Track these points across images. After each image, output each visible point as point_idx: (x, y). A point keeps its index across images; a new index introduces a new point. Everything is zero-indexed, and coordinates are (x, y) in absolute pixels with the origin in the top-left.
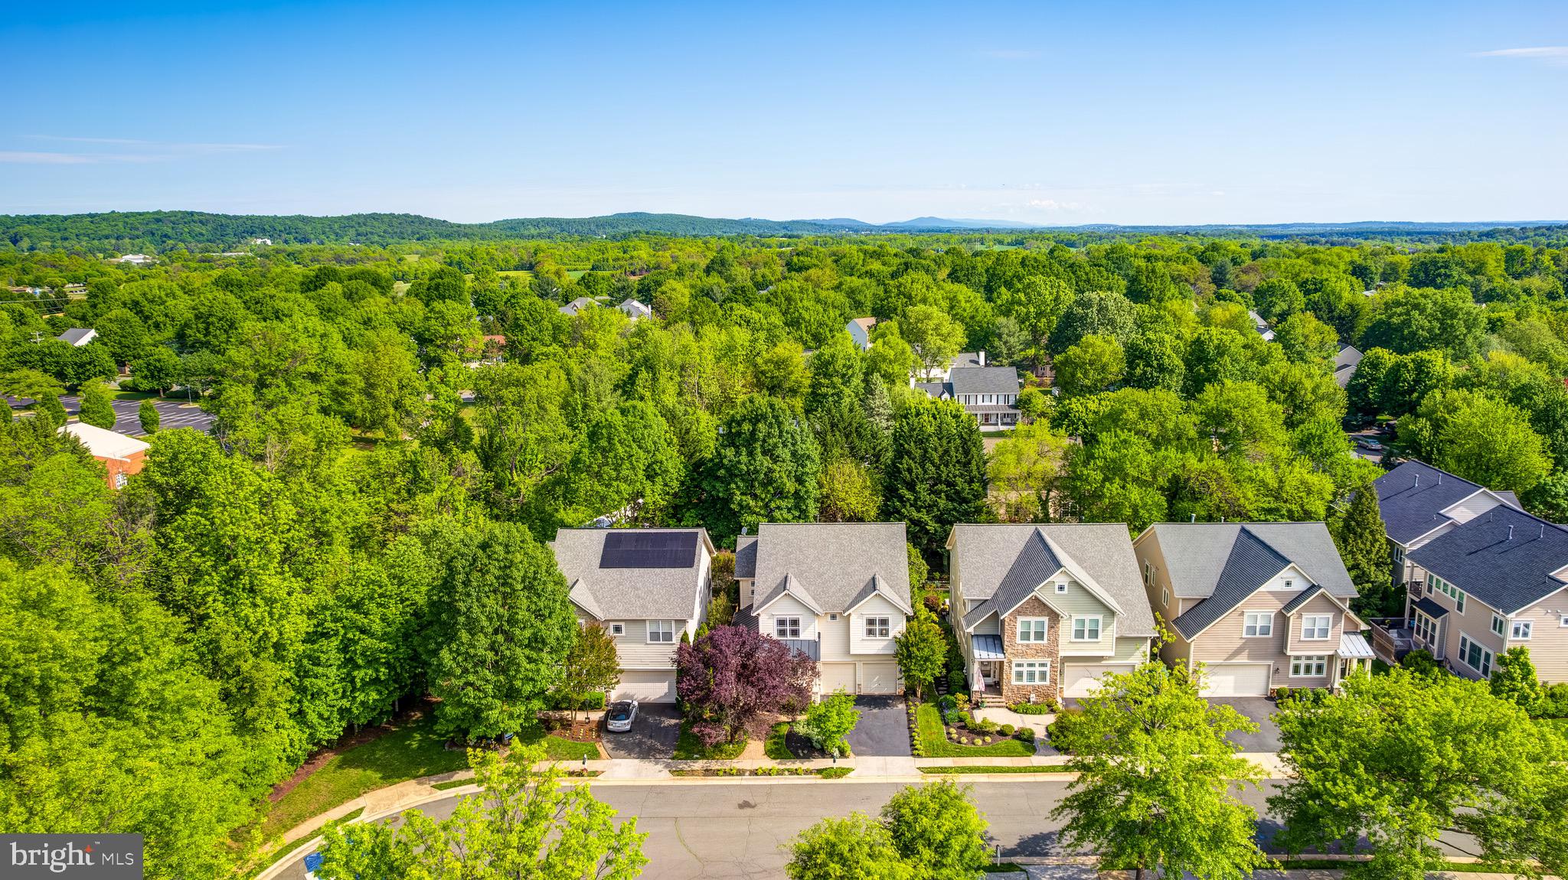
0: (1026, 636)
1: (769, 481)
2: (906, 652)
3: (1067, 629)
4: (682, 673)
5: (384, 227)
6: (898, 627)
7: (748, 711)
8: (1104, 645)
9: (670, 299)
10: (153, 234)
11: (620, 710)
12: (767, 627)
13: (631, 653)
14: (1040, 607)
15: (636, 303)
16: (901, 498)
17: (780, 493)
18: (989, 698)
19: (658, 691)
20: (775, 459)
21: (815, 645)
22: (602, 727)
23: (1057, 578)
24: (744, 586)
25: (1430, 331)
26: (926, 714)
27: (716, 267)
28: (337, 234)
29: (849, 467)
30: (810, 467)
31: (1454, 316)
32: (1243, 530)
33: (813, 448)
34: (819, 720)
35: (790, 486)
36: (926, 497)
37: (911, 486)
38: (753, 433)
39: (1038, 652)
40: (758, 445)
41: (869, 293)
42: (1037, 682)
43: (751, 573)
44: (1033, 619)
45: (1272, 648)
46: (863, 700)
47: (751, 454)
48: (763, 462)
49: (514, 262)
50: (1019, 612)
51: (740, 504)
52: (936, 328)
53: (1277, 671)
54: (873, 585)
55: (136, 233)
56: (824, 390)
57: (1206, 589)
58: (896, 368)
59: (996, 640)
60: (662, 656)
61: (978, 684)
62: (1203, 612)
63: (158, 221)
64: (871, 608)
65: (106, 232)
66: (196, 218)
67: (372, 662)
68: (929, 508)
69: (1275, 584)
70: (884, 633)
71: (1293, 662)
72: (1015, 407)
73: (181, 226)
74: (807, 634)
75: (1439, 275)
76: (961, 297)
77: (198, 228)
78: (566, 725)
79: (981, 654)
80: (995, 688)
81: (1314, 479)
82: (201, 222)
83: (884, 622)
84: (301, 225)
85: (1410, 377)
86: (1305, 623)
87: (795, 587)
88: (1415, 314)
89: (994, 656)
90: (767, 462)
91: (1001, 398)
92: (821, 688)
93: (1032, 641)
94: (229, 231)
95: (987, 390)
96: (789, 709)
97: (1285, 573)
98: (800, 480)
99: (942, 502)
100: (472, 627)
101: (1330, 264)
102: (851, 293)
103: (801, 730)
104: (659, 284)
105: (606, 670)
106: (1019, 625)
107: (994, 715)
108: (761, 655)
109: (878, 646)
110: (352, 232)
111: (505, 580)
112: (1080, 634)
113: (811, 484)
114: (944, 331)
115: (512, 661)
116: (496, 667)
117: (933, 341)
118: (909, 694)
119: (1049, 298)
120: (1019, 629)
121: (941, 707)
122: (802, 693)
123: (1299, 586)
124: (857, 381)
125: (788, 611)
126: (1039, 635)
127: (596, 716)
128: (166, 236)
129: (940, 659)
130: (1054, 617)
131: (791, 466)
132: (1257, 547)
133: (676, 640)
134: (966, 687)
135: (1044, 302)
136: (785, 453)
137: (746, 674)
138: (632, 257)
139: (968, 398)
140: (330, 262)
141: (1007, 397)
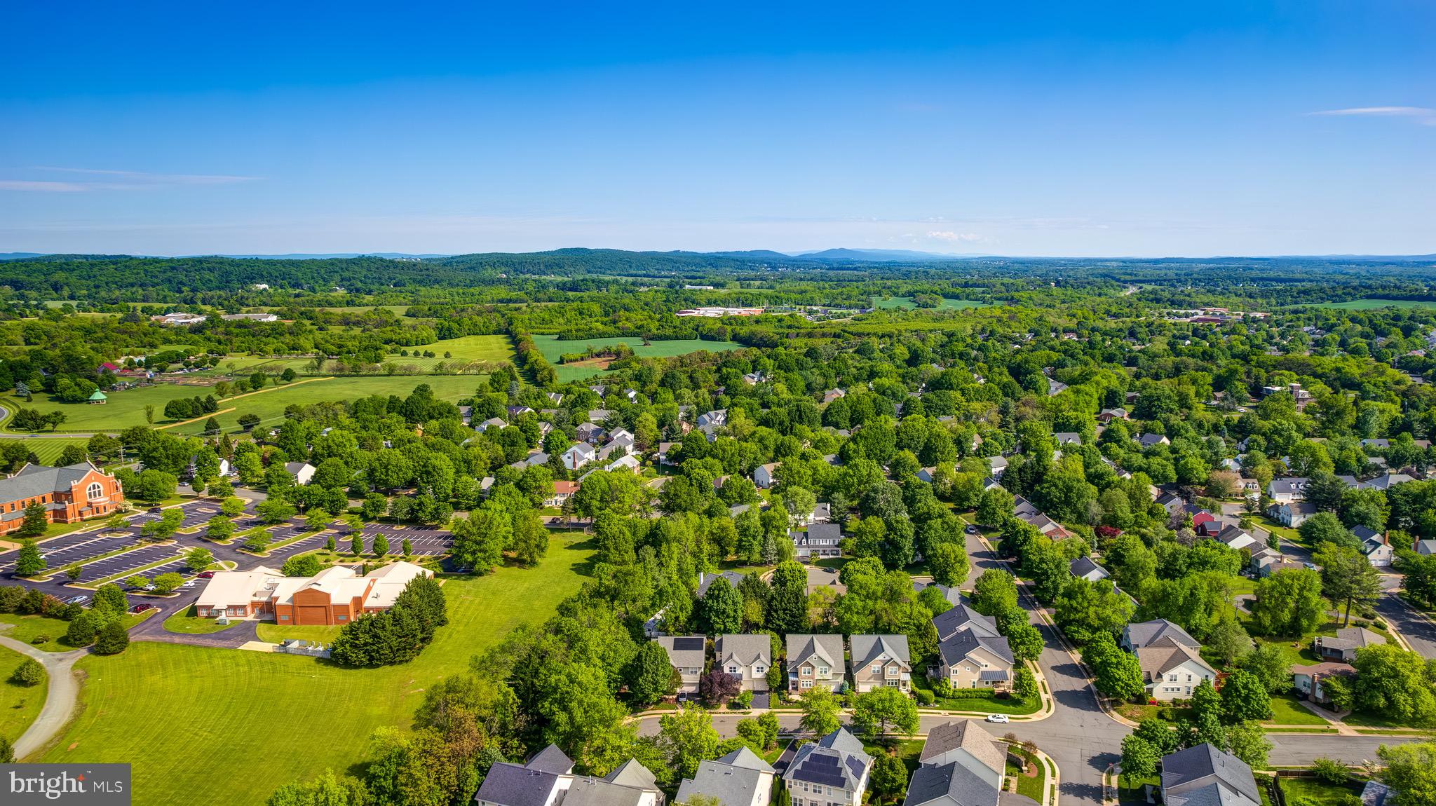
0: (805, 673)
1: (724, 612)
2: (768, 678)
3: (817, 671)
4: (701, 684)
6: (766, 670)
7: (721, 696)
8: (829, 676)
9: (644, 427)
10: (170, 281)
11: (683, 695)
12: (726, 670)
13: (685, 678)
14: (808, 664)
15: (624, 432)
17: (728, 617)
18: (794, 692)
19: (692, 689)
20: (726, 604)
21: (741, 675)
22: (677, 700)
23: (814, 655)
24: (718, 654)
26: (774, 697)
28: (324, 279)
29: (754, 603)
30: (740, 606)
32: (879, 638)
33: (740, 598)
34: (742, 698)
35: (732, 614)
36: (782, 615)
37: (776, 611)
38: (718, 594)
39: (809, 678)
40: (720, 599)
41: (772, 439)
42: (809, 687)
43: (720, 650)
44: (807, 668)
45: (881, 677)
46: (754, 692)
47: (718, 602)
48: (722, 605)
50: (803, 666)
51: (714, 621)
52: (802, 499)
53: (882, 684)
54: (758, 657)
55: (155, 280)
57: (863, 659)
58: (781, 522)
59: (796, 674)
60: (695, 678)
61: (790, 688)
62: (862, 664)
63: (173, 268)
64: (758, 664)
65: (131, 280)
66: (205, 265)
67: (615, 681)
68: (783, 620)
69: (880, 657)
70: (762, 672)
71: (887, 681)
72: (837, 546)
73: (193, 274)
74: (738, 672)
76: (820, 468)
77: (207, 275)
78: (666, 700)
79: (791, 678)
80: (796, 689)
82: (209, 269)
83: (762, 668)
84: (293, 270)
86: (890, 670)
87: (735, 657)
89: (795, 679)
90: (724, 606)
91: (831, 542)
92: (742, 689)
93: (807, 674)
94: (233, 277)
95: (824, 537)
96: (733, 695)
97: (883, 654)
98: (735, 611)
99: (788, 618)
100: (647, 672)
102: (761, 440)
103: (737, 701)
105: (680, 684)
106: (803, 670)
107: (795, 697)
108: (726, 680)
109: (760, 675)
110: (337, 278)
111: (656, 658)
112: (821, 673)
113: (739, 612)
114: (806, 500)
115: (658, 681)
116: (652, 683)
117: (801, 507)
118: (770, 689)
119: (865, 473)
121: (779, 694)
122: (737, 690)
123: (888, 658)
124: (760, 538)
125: (733, 665)
126: (809, 673)
127: (675, 697)
128: (181, 283)
129: (779, 680)
130: (813, 667)
131: (732, 607)
132: (879, 644)
133: (699, 673)
134: (787, 688)
135: (862, 476)
136: (730, 602)
137: (721, 685)
138: (591, 329)
139: (815, 541)
140: (340, 324)
141: (834, 541)
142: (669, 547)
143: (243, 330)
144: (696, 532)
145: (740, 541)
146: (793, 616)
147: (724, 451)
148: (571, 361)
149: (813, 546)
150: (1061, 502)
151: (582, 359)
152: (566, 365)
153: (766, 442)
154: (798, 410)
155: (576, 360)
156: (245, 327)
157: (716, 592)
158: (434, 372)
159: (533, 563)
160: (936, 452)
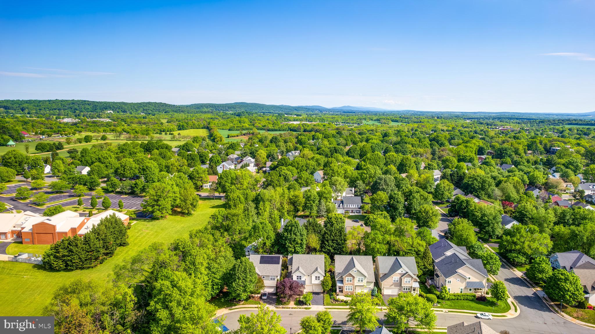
0: (348, 281)
1: (294, 241)
2: (323, 284)
3: (356, 280)
4: (277, 288)
5: (153, 107)
6: (322, 278)
7: (290, 296)
8: (364, 283)
9: (260, 156)
10: (71, 108)
11: (264, 295)
12: (295, 278)
13: (267, 282)
14: (351, 275)
15: (250, 158)
16: (325, 244)
17: (297, 243)
18: (340, 293)
19: (272, 290)
20: (296, 235)
21: (305, 282)
22: (261, 298)
23: (354, 269)
24: (290, 267)
25: (479, 186)
26: (327, 296)
27: (274, 140)
28: (136, 110)
29: (313, 236)
30: (304, 237)
31: (485, 182)
32: (397, 258)
33: (305, 232)
34: (305, 298)
35: (299, 242)
36: (331, 244)
37: (328, 241)
38: (291, 229)
39: (350, 284)
40: (292, 232)
41: (322, 160)
42: (350, 290)
43: (291, 264)
44: (349, 278)
45: (399, 284)
46: (314, 293)
47: (291, 234)
48: (293, 236)
49: (202, 126)
50: (346, 276)
51: (288, 246)
52: (340, 183)
53: (400, 289)
54: (317, 269)
55: (65, 108)
57: (387, 272)
58: (328, 195)
59: (342, 281)
60: (274, 283)
61: (338, 291)
62: (386, 276)
63: (73, 103)
64: (316, 274)
65: (55, 107)
66: (86, 103)
67: (217, 284)
68: (332, 246)
69: (399, 271)
70: (319, 279)
71: (403, 288)
72: (360, 208)
73: (81, 106)
74: (303, 279)
76: (348, 170)
77: (87, 106)
78: (253, 297)
79: (338, 284)
80: (341, 291)
81: (421, 242)
82: (88, 104)
83: (319, 277)
84: (123, 106)
85: (465, 205)
86: (405, 280)
87: (301, 269)
88: (475, 181)
89: (341, 285)
90: (294, 236)
91: (356, 206)
92: (305, 291)
93: (349, 282)
94: (98, 108)
95: (352, 203)
96: (299, 295)
97: (401, 269)
98: (302, 240)
99: (335, 245)
100: (239, 278)
101: (471, 147)
102: (317, 161)
103: (301, 299)
104: (257, 151)
105: (262, 287)
106: (346, 279)
107: (341, 297)
108: (294, 285)
109: (318, 282)
110: (141, 109)
111: (245, 269)
112: (359, 281)
113: (304, 241)
114: (342, 184)
115: (246, 285)
116: (243, 287)
117: (339, 187)
118: (324, 292)
119: (373, 172)
120: (346, 280)
121: (330, 295)
122: (302, 292)
123: (404, 272)
124: (317, 202)
125: (299, 275)
126: (351, 281)
127: (259, 295)
128: (76, 109)
129: (330, 285)
130: (354, 277)
131: (300, 237)
132: (398, 263)
133: (276, 280)
134: (335, 291)
135: (371, 174)
136: (298, 234)
137: (291, 288)
138: (243, 126)
139: (347, 206)
140: (137, 123)
141: (358, 206)
142: (264, 204)
143: (94, 124)
144: (280, 197)
145: (306, 203)
146: (338, 244)
147: (298, 164)
148: (232, 137)
149: (346, 208)
150: (479, 189)
151: (237, 136)
152: (230, 138)
153: (319, 162)
154: (335, 149)
155: (235, 136)
156: (96, 123)
157: (290, 228)
158: (171, 139)
159: (189, 214)
160: (406, 166)
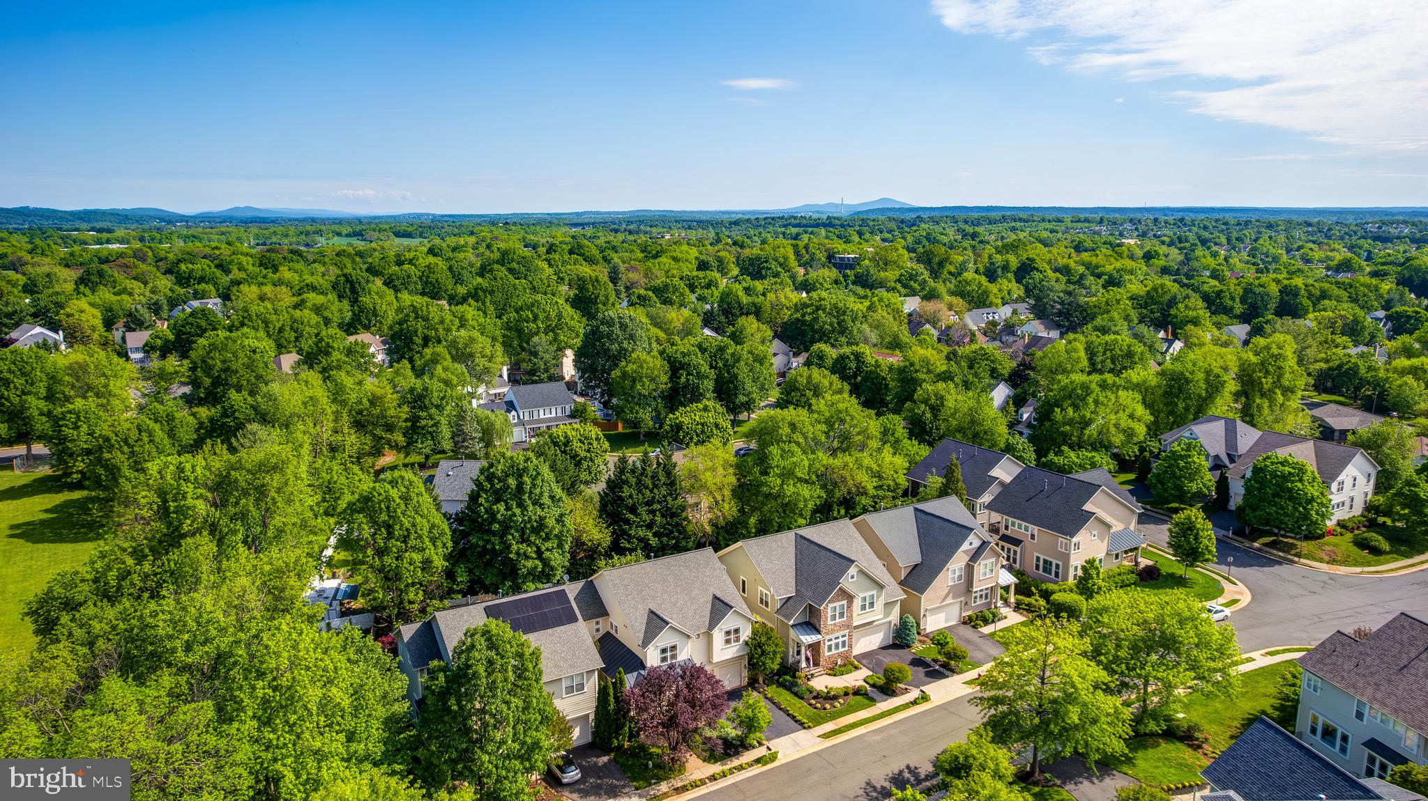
0: (834, 618)
2: (750, 653)
3: (857, 605)
6: (746, 633)
8: (877, 614)
11: (568, 763)
12: (653, 657)
14: (843, 594)
18: (813, 670)
21: (693, 661)
22: (554, 782)
23: (851, 571)
32: (916, 509)
39: (842, 627)
40: (526, 497)
42: (841, 650)
44: (837, 604)
45: (963, 588)
50: (829, 602)
52: (482, 351)
53: (966, 603)
54: (721, 604)
56: (423, 422)
57: (915, 556)
59: (815, 626)
60: (579, 704)
61: (805, 663)
62: (923, 571)
64: (729, 622)
69: (965, 546)
70: (737, 639)
71: (974, 595)
74: (684, 656)
75: (763, 268)
80: (816, 662)
83: (737, 631)
86: (982, 568)
89: (814, 638)
91: (559, 411)
93: (838, 620)
97: (971, 537)
98: (560, 522)
106: (831, 611)
107: (816, 683)
109: (735, 651)
112: (863, 607)
113: (568, 523)
117: (481, 362)
118: (752, 683)
120: (830, 614)
121: (786, 687)
123: (977, 544)
124: (449, 409)
125: (669, 641)
126: (842, 615)
130: (851, 599)
131: (556, 511)
132: (936, 520)
133: (590, 687)
134: (797, 667)
136: (547, 500)
139: (531, 414)
141: (563, 410)
149: (530, 422)
154: (347, 281)
157: (512, 482)
